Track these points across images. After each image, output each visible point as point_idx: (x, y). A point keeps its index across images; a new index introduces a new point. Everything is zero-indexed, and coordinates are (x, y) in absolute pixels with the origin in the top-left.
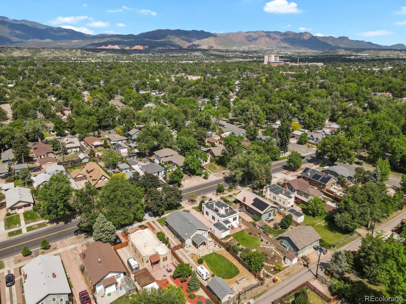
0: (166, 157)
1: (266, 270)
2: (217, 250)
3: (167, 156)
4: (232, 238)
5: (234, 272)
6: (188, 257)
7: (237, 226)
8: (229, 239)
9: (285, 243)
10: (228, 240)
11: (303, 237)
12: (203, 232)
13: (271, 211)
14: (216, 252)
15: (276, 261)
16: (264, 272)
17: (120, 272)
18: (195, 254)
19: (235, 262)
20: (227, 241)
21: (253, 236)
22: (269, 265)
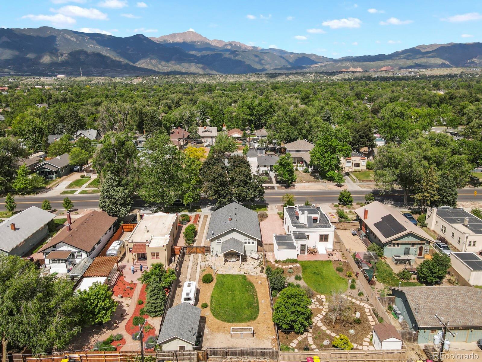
0: (297, 151)
1: (314, 338)
2: (252, 274)
3: (299, 151)
4: (298, 265)
5: (246, 316)
6: (199, 268)
7: (325, 253)
8: (291, 266)
9: (398, 306)
10: (287, 267)
11: (448, 305)
12: (247, 239)
13: (413, 244)
14: (248, 277)
15: (352, 331)
16: (306, 338)
17: (82, 250)
18: (212, 268)
19: (263, 301)
20: (284, 267)
21: (341, 275)
22: (328, 332)
